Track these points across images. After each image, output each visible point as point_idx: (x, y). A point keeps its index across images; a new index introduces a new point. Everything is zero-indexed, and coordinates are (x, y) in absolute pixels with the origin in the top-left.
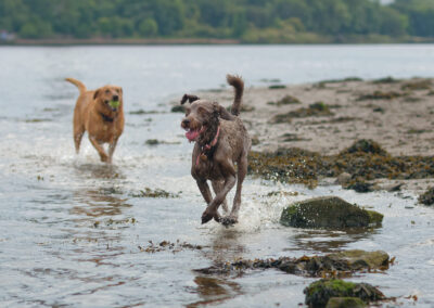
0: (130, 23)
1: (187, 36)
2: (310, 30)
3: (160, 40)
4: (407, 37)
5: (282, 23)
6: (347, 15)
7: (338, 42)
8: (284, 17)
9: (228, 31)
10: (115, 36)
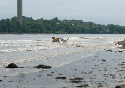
0: (35, 30)
1: (45, 33)
2: (65, 32)
3: (40, 33)
4: (81, 33)
5: (61, 30)
6: (72, 29)
7: (71, 34)
8: (61, 29)
9: (52, 32)
10: (33, 33)
